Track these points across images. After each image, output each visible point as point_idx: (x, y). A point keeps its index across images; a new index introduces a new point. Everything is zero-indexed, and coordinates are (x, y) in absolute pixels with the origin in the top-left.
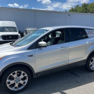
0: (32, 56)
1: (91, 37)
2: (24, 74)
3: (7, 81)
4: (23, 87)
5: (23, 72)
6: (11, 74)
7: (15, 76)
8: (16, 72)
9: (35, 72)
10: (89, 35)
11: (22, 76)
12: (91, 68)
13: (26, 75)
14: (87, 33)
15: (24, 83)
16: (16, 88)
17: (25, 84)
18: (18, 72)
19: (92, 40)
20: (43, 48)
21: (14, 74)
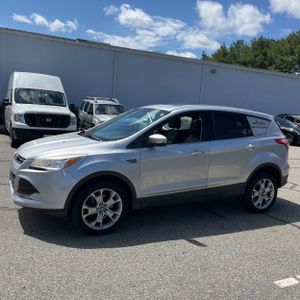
0: (134, 161)
1: (261, 135)
2: (115, 198)
3: (84, 207)
4: (111, 224)
5: (114, 193)
6: (93, 195)
7: (99, 199)
8: (102, 191)
9: (138, 197)
10: (254, 131)
11: (111, 202)
12: (256, 204)
13: (120, 200)
14: (252, 125)
15: (114, 216)
16: (98, 224)
17: (117, 220)
18: (104, 192)
19: (261, 142)
20: (157, 148)
21: (97, 194)
